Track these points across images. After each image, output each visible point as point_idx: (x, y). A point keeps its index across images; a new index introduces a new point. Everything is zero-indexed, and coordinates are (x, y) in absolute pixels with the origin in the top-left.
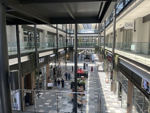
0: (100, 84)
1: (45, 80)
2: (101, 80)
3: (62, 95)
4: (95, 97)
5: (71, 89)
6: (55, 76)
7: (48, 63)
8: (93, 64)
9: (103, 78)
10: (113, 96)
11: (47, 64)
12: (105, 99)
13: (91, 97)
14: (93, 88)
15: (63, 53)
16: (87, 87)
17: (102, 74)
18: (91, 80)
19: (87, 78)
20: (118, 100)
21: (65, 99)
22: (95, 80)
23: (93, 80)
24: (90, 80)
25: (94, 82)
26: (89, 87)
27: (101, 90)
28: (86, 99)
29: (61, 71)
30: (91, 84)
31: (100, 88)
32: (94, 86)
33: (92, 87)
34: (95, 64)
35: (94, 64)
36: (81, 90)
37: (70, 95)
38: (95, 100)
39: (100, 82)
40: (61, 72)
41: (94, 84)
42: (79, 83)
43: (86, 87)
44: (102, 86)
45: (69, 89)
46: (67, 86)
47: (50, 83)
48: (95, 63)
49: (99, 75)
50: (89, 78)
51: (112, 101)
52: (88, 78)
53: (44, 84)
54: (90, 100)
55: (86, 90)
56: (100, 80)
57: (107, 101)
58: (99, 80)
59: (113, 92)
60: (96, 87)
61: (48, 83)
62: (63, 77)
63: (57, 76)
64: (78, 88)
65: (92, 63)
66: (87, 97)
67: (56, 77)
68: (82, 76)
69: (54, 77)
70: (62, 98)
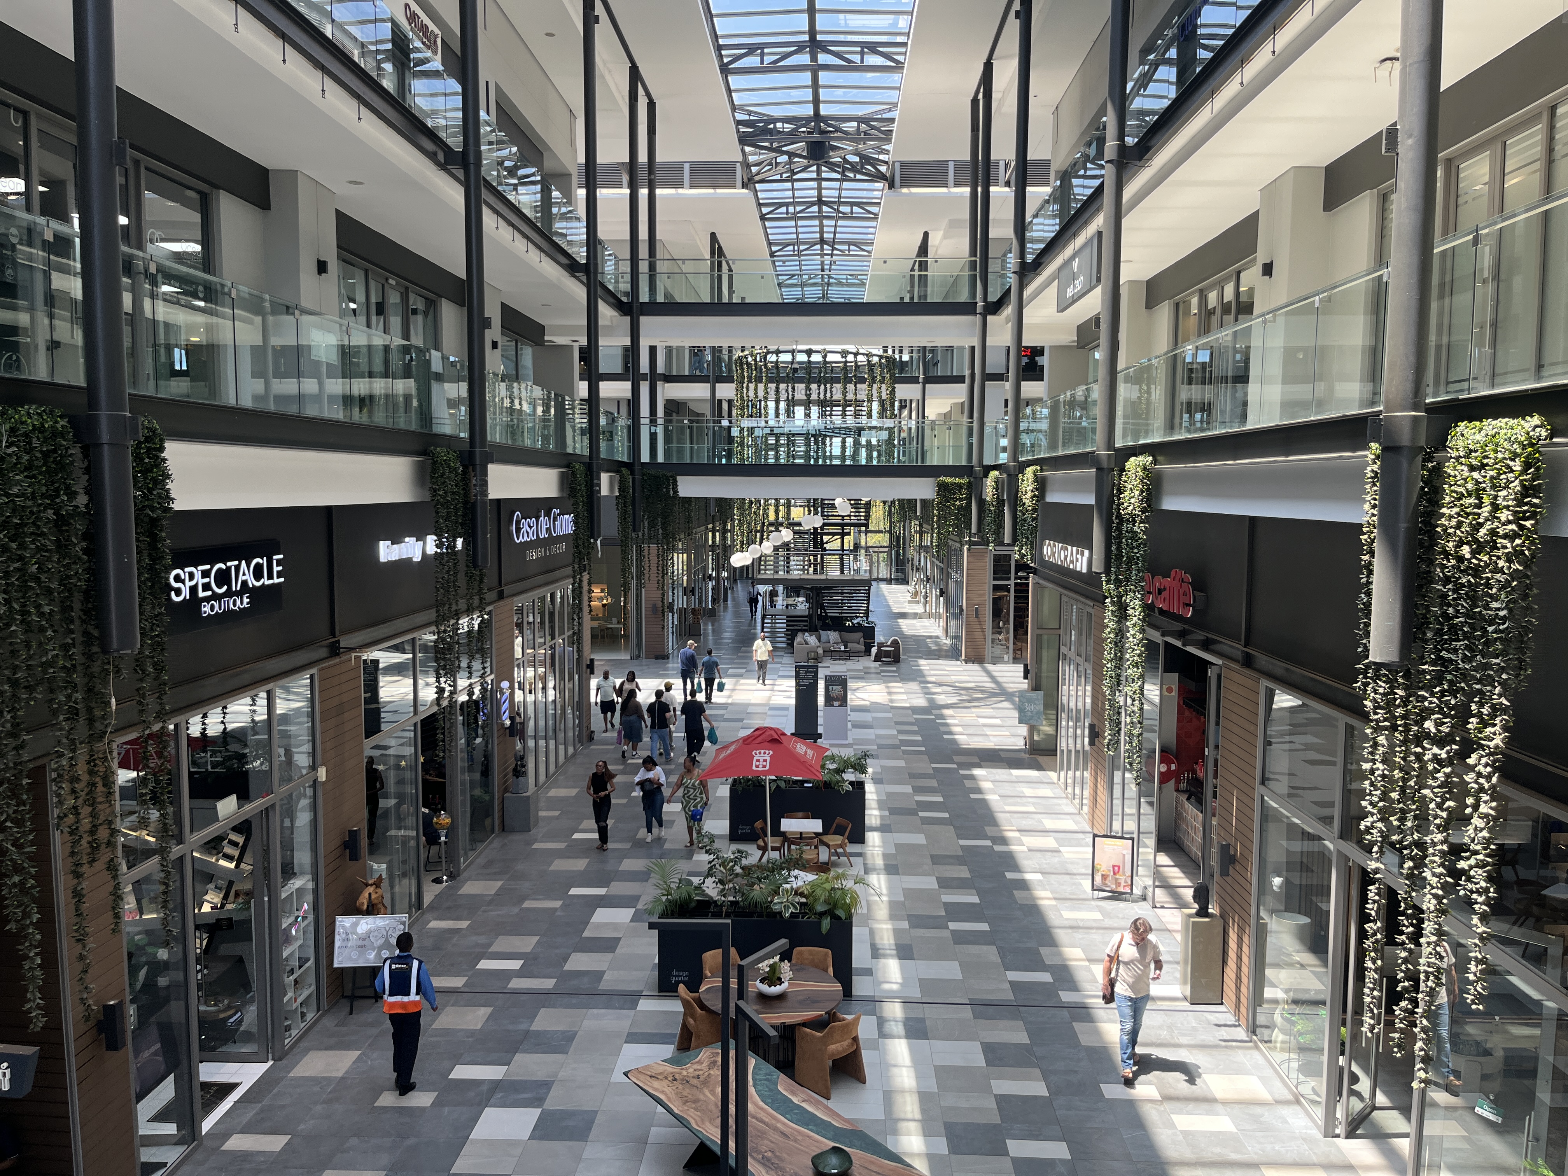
0: (1033, 910)
1: (297, 883)
2: (1025, 862)
3: (546, 1085)
4: (1002, 1100)
5: (666, 988)
6: (444, 819)
7: (345, 641)
8: (897, 686)
9: (1049, 842)
10: (1240, 1071)
11: (335, 650)
12: (1152, 1115)
13: (950, 1100)
14: (950, 970)
15: (552, 540)
16: (876, 952)
17: (1028, 791)
18: (912, 870)
19: (858, 837)
20: (1330, 1133)
21: (592, 1150)
22: (959, 860)
23: (936, 860)
24: (891, 869)
25: (945, 883)
26: (904, 952)
27: (1066, 997)
28: (891, 1123)
29: (521, 759)
30: (917, 921)
31: (1038, 965)
32: (960, 938)
33: (940, 954)
34: (914, 686)
35: (904, 679)
36: (811, 1000)
37: (660, 1088)
38: (1018, 1148)
39: (1023, 885)
40: (519, 771)
41: (956, 912)
42: (778, 903)
43: (860, 956)
44: (1061, 935)
45: (630, 998)
46: (608, 945)
47: (372, 910)
48: (917, 676)
49: (992, 798)
50: (873, 838)
51: (1252, 1151)
52: (861, 840)
53: (281, 938)
54: (942, 1146)
55: (873, 1003)
56: (1016, 868)
57: (1188, 1154)
58: (1010, 861)
59: (1223, 1014)
60: (990, 953)
61: (344, 922)
62: (551, 836)
63: (464, 830)
64: (773, 978)
65: (885, 678)
66: (888, 1097)
67: (451, 830)
68: (791, 811)
69: (432, 836)
70: (542, 1131)
